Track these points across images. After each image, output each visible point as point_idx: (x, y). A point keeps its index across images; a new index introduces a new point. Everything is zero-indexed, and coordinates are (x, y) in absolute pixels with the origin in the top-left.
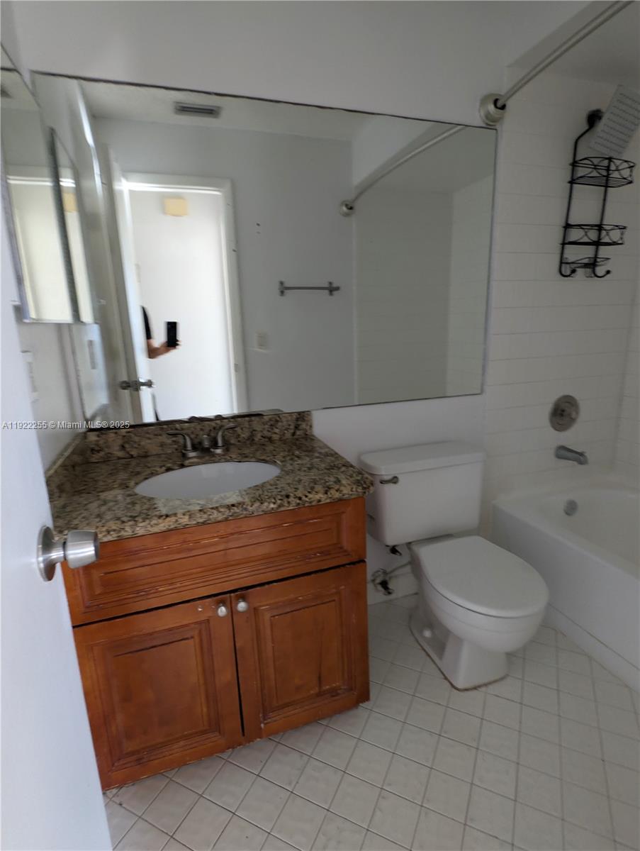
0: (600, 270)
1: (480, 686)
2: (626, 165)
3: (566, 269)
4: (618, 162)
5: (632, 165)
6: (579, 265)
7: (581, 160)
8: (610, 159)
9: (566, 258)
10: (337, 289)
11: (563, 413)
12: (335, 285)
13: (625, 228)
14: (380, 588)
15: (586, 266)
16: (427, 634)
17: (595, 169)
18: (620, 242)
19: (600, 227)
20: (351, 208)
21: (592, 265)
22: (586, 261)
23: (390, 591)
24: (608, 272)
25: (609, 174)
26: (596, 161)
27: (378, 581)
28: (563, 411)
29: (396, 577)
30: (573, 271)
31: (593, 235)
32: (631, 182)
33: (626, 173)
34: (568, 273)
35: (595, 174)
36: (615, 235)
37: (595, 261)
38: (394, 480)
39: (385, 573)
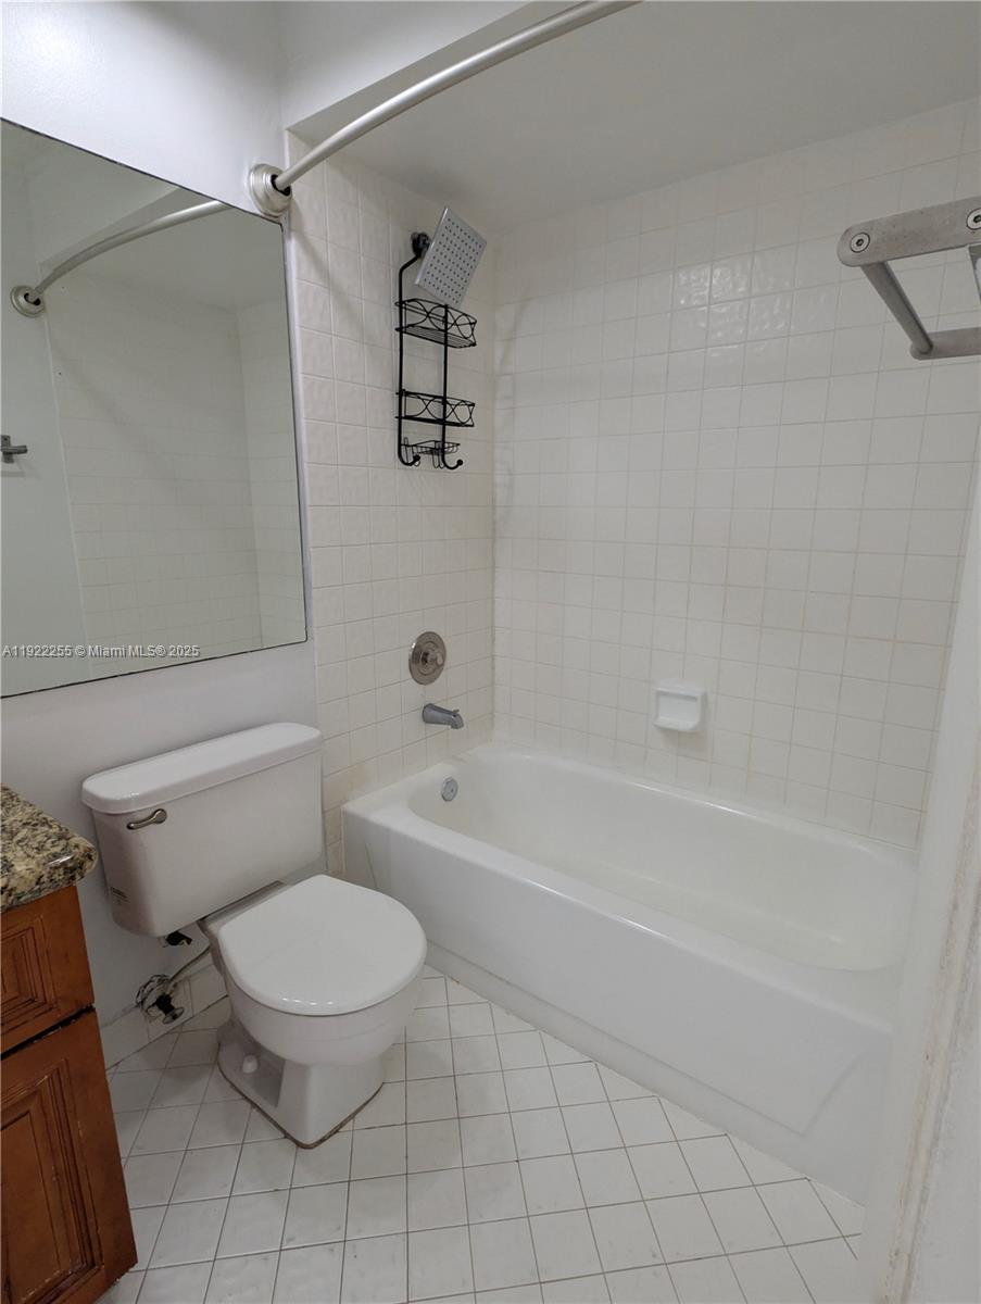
0: (451, 459)
1: (342, 1125)
2: (464, 320)
3: (407, 454)
4: (456, 315)
5: (472, 321)
6: (424, 450)
7: (409, 301)
8: (446, 307)
9: (406, 438)
10: (23, 450)
11: (426, 658)
12: (15, 443)
13: (473, 405)
14: (156, 1012)
15: (432, 451)
16: (250, 1066)
17: (428, 316)
18: (470, 423)
19: (444, 401)
20: (37, 302)
21: (439, 450)
22: (432, 445)
23: (178, 1012)
24: (460, 463)
25: (446, 329)
26: (429, 307)
27: (152, 999)
28: (426, 654)
29: (188, 979)
30: (417, 458)
31: (435, 409)
32: (474, 344)
33: (466, 330)
34: (411, 460)
35: (427, 324)
36: (462, 413)
37: (444, 447)
38: (159, 817)
39: (163, 980)
